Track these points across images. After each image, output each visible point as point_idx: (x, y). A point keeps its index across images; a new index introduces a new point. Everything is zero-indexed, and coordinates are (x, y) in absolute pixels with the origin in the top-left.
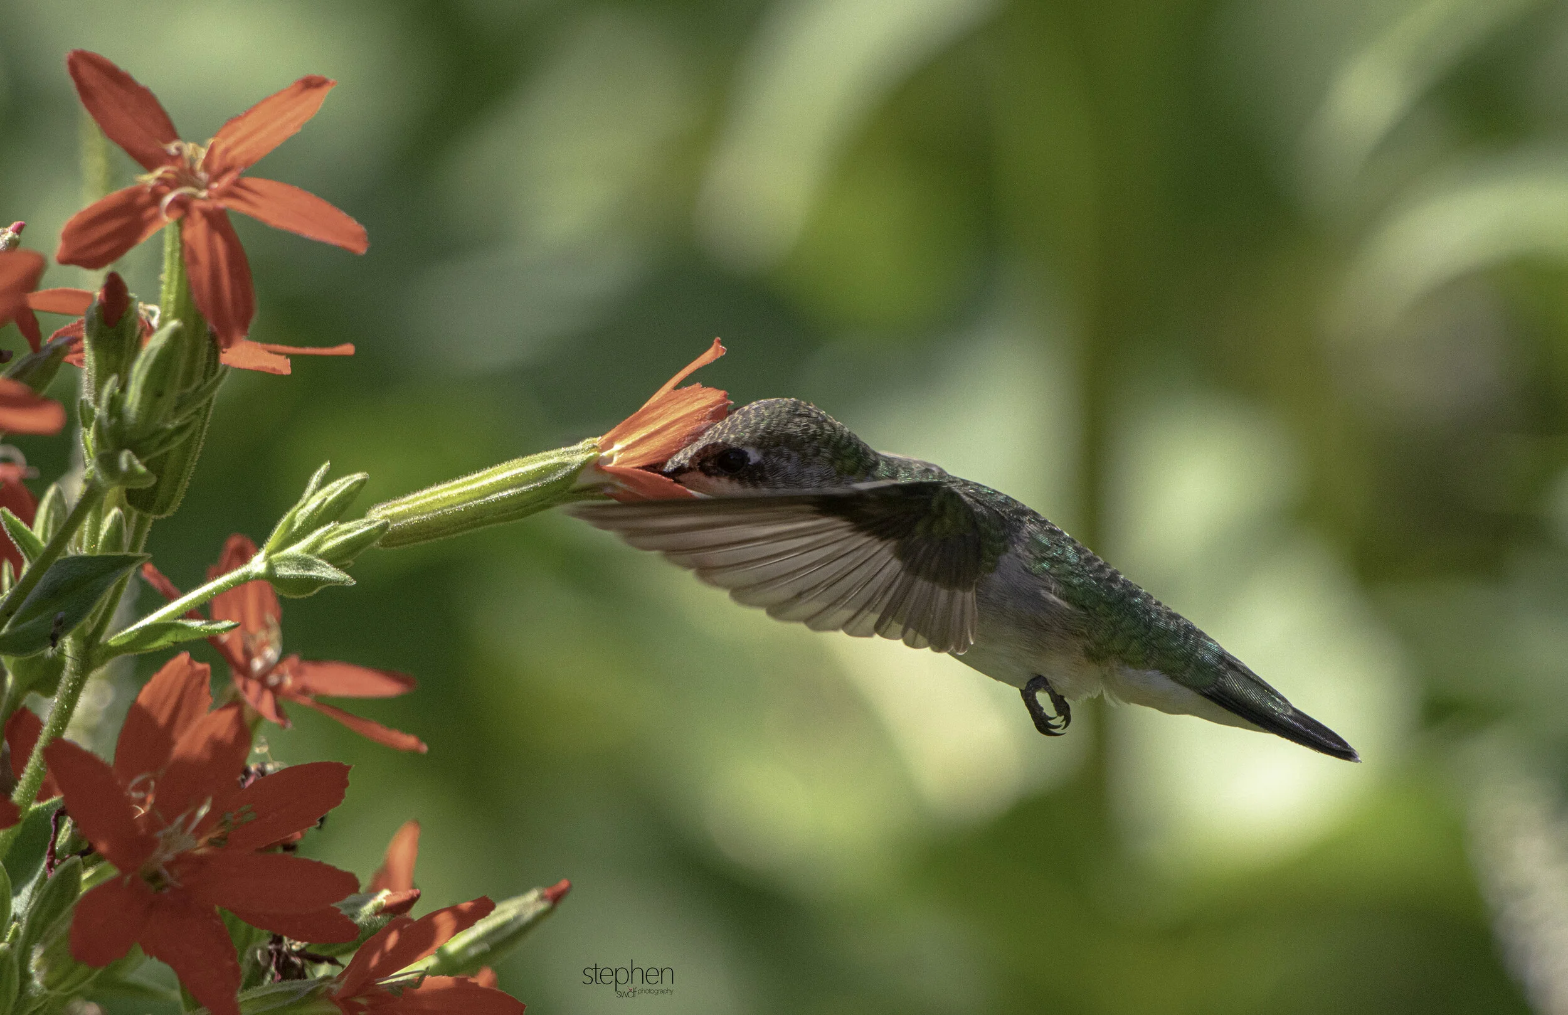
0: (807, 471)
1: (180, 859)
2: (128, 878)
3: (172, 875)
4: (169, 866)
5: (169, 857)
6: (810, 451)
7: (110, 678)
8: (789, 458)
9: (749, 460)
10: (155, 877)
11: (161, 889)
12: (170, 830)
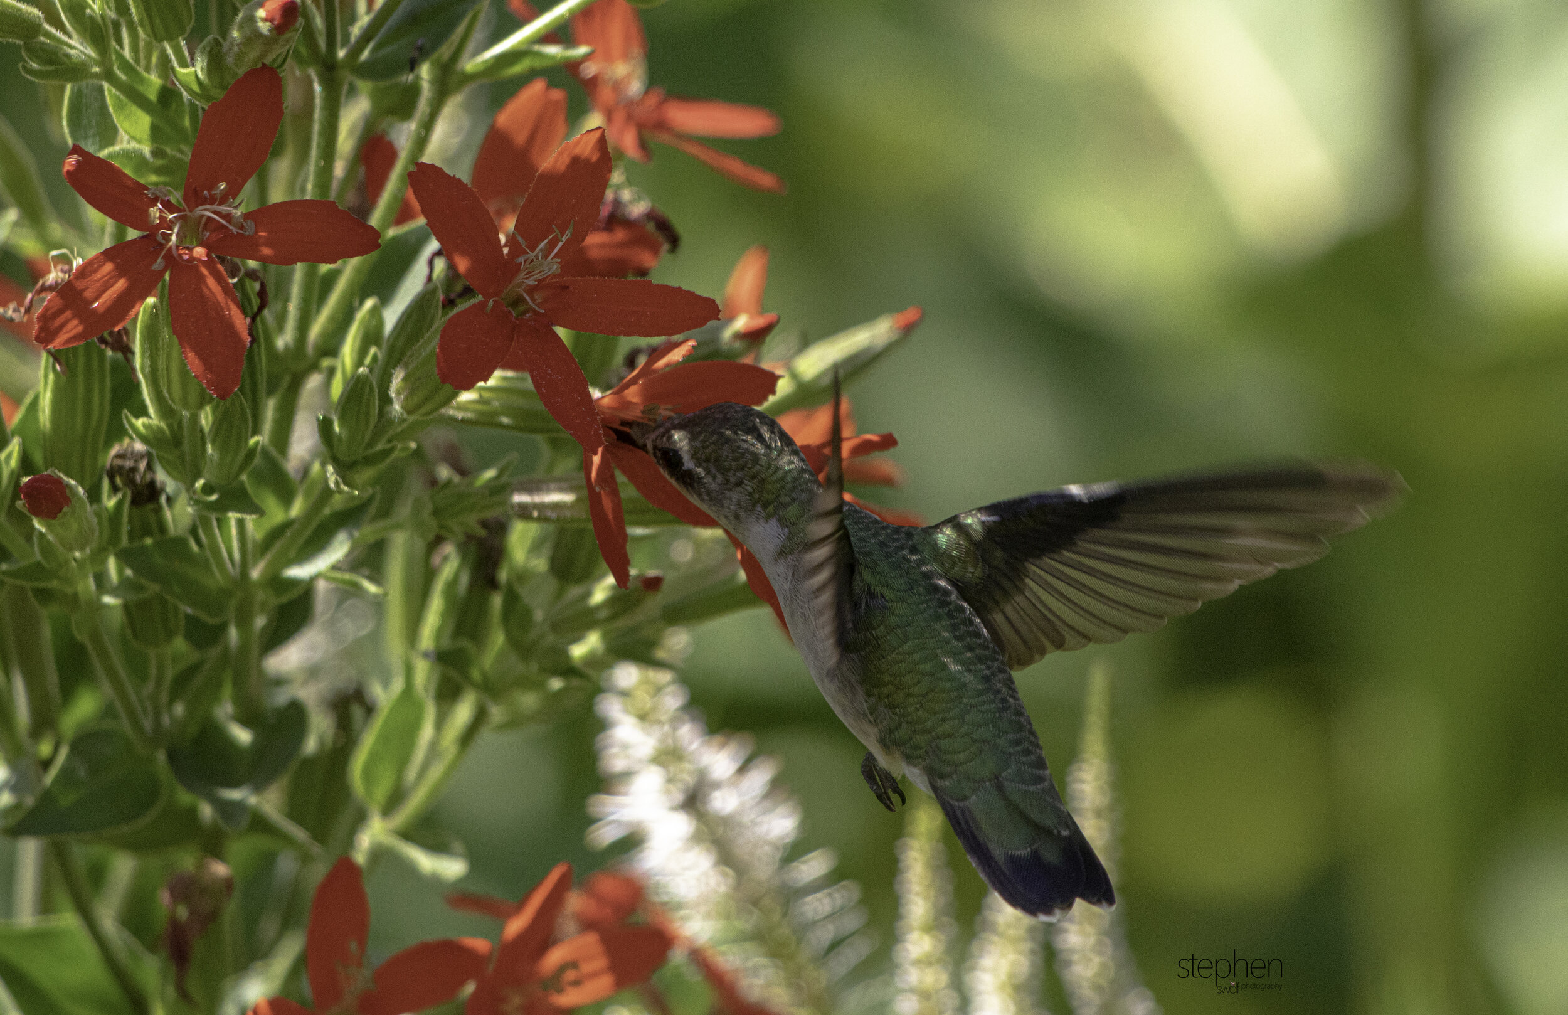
0: (728, 493)
1: (540, 285)
2: (491, 303)
3: (534, 300)
4: (531, 290)
5: (532, 282)
6: (733, 480)
7: (467, 107)
8: (714, 478)
9: (683, 464)
10: (518, 301)
11: (524, 313)
12: (532, 255)
